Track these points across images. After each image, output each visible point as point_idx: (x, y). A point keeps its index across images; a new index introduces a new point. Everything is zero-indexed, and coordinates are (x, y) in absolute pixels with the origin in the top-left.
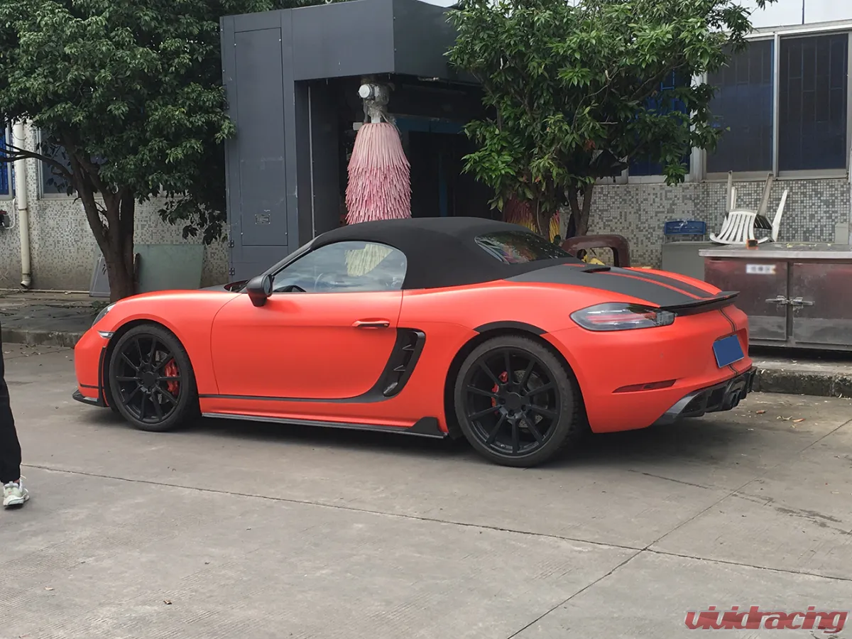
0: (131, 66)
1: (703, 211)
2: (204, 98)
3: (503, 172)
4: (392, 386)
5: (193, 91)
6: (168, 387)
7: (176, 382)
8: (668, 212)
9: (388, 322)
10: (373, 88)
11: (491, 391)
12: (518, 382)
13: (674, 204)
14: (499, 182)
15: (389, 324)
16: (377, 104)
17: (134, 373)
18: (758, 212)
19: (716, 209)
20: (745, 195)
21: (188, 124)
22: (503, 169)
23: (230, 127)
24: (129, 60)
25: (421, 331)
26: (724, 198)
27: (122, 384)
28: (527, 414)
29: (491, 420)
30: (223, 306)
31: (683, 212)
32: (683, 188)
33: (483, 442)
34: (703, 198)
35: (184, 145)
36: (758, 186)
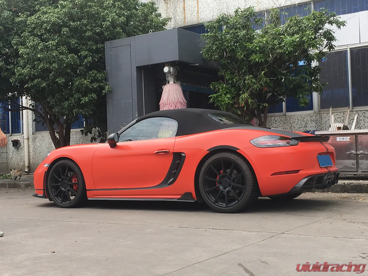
0: (66, 62)
1: (320, 126)
2: (98, 75)
3: (227, 102)
4: (171, 180)
5: (93, 73)
6: (73, 187)
7: (77, 185)
8: (304, 127)
9: (169, 150)
10: (170, 68)
11: (216, 179)
12: (227, 174)
13: (306, 123)
14: (225, 106)
15: (169, 151)
16: (172, 75)
17: (58, 182)
18: (344, 124)
19: (325, 125)
20: (338, 118)
21: (90, 87)
22: (227, 101)
23: (109, 88)
24: (65, 59)
25: (183, 153)
26: (329, 120)
27: (53, 187)
28: (232, 188)
29: (215, 192)
30: (97, 149)
31: (311, 127)
32: (310, 116)
33: (212, 202)
34: (320, 120)
35: (89, 96)
36: (344, 114)
